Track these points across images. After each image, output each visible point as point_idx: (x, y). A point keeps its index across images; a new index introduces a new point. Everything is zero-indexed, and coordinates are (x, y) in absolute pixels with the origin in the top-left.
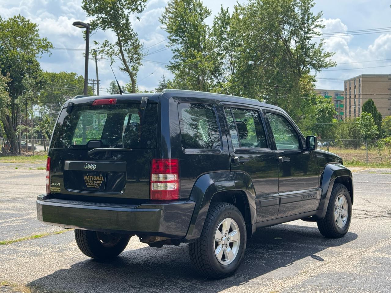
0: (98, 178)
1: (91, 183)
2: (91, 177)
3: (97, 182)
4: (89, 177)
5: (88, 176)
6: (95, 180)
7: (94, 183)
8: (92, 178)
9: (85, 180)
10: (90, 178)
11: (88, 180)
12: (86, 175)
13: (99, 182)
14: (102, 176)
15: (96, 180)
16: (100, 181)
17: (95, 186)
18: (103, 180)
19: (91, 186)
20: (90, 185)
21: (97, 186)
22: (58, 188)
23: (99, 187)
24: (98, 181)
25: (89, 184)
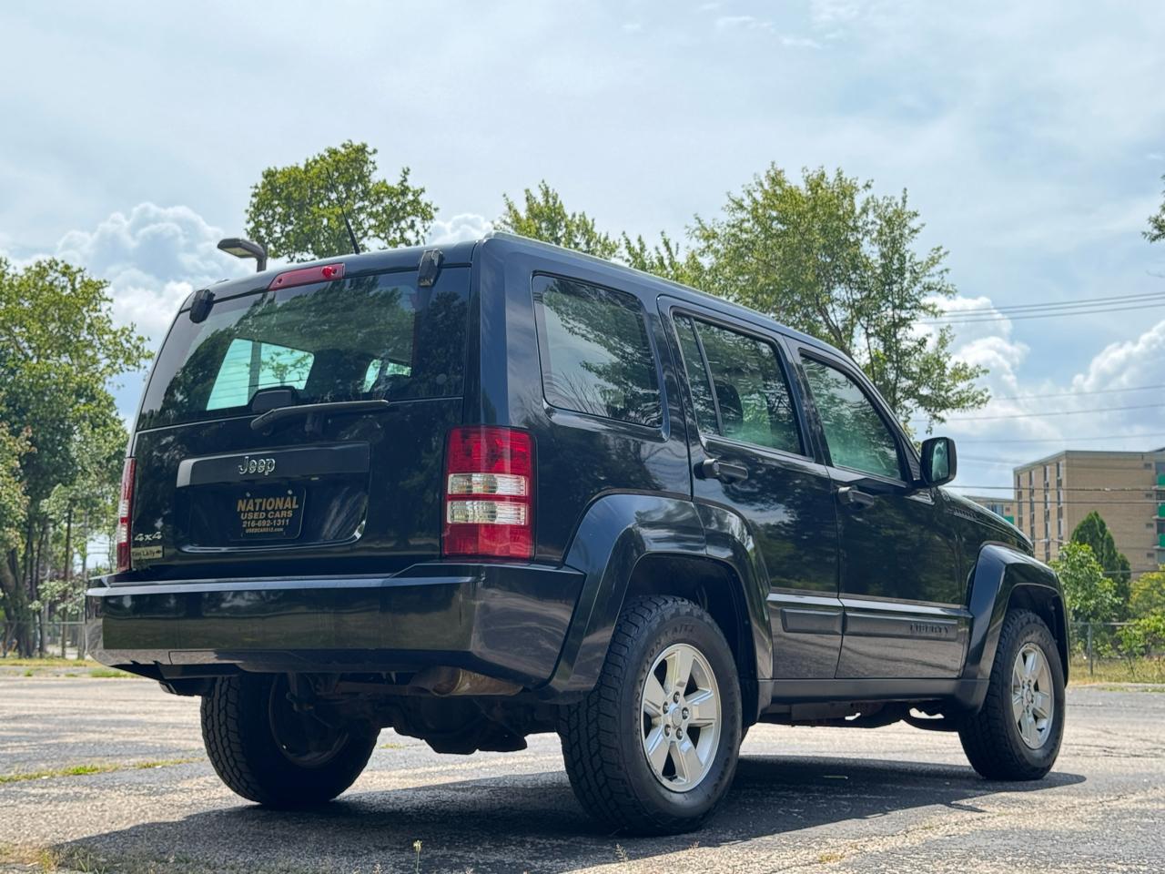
0: (279, 503)
1: (257, 521)
2: (258, 501)
3: (278, 515)
4: (251, 501)
5: (248, 499)
6: (269, 508)
7: (266, 518)
8: (261, 504)
9: (241, 512)
10: (255, 504)
11: (250, 511)
12: (244, 497)
13: (284, 514)
14: (292, 496)
15: (273, 510)
16: (287, 509)
17: (272, 526)
18: (295, 506)
19: (256, 530)
20: (256, 527)
21: (277, 527)
22: (154, 549)
23: (282, 530)
24: (280, 511)
25: (253, 524)
